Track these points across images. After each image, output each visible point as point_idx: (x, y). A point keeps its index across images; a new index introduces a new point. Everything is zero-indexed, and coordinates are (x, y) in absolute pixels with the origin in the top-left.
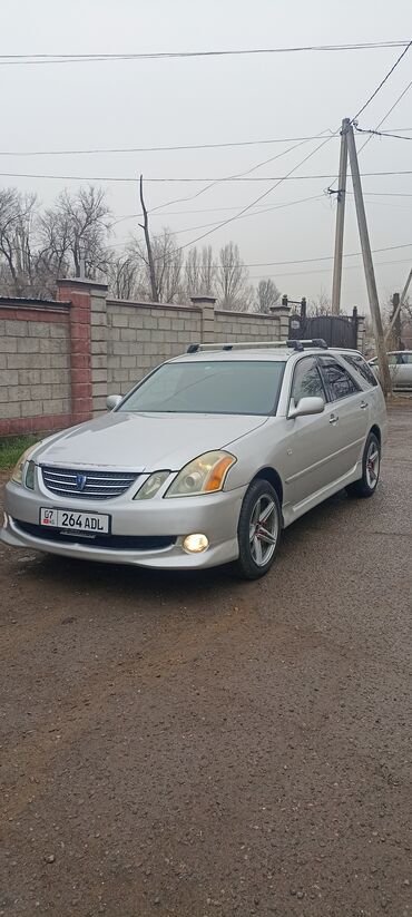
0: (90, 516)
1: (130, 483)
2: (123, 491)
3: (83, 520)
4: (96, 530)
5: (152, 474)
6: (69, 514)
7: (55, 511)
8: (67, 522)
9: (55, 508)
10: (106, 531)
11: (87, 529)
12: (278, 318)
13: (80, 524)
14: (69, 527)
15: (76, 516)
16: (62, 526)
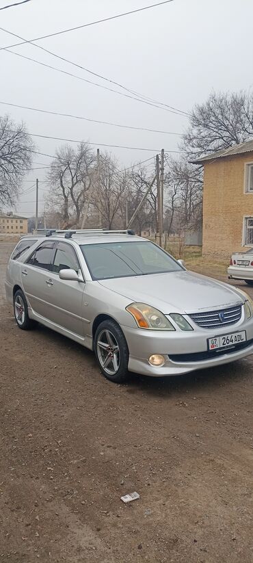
0: (236, 334)
1: (240, 311)
3: (233, 338)
4: (240, 341)
6: (226, 337)
7: (217, 338)
8: (225, 342)
10: (245, 340)
11: (236, 342)
13: (232, 341)
14: (227, 345)
15: (229, 337)
16: (222, 346)
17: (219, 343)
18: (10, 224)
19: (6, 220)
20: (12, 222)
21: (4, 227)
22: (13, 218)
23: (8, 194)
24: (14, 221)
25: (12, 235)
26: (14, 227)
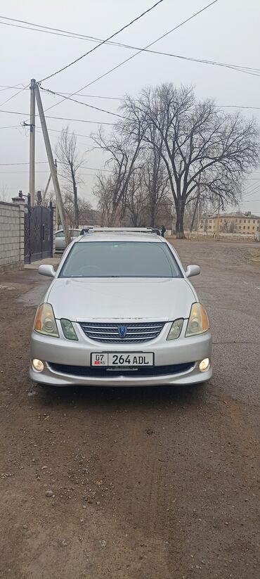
0: (137, 355)
1: (160, 329)
2: (156, 335)
3: (131, 358)
4: (143, 364)
5: (173, 321)
6: (119, 355)
7: (105, 355)
8: (117, 361)
9: (103, 352)
10: (151, 364)
11: (135, 364)
12: (18, 206)
13: (129, 362)
14: (119, 364)
15: (125, 356)
16: (111, 364)
17: (108, 361)
18: (247, 224)
19: (243, 221)
20: (249, 222)
21: (240, 227)
22: (251, 218)
23: (232, 193)
24: (252, 221)
25: (243, 235)
26: (251, 228)
